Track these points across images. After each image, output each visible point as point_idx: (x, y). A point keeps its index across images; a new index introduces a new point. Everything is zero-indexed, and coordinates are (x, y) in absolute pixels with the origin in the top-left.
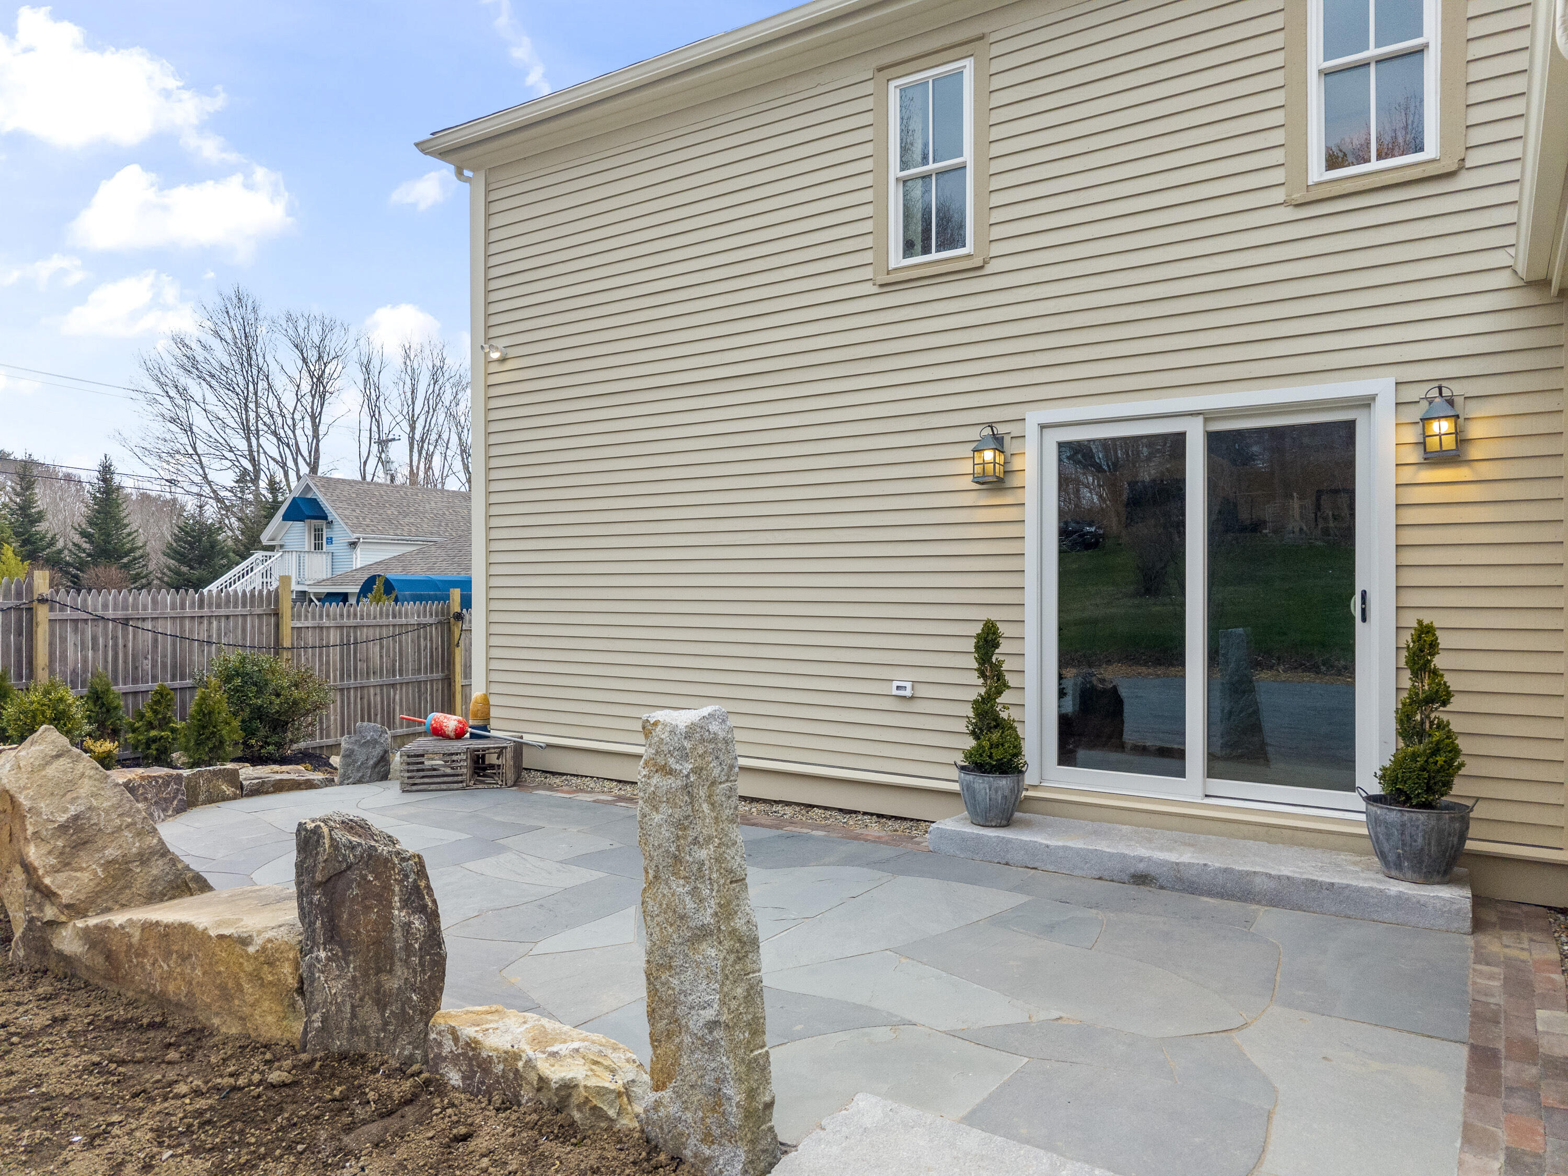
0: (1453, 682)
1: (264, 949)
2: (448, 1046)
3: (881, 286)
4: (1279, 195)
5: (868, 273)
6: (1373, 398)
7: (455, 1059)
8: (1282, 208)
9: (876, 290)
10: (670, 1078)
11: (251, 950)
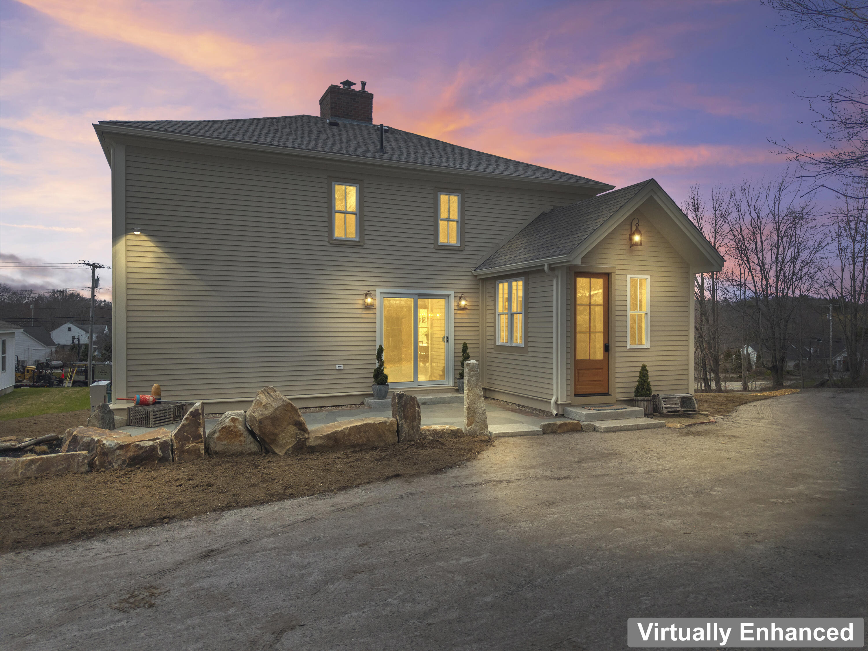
0: (470, 354)
1: (391, 423)
2: (427, 433)
3: (331, 244)
4: (432, 246)
5: (326, 239)
6: (450, 295)
7: (430, 435)
8: (433, 249)
9: (328, 244)
10: (473, 423)
11: (387, 424)
